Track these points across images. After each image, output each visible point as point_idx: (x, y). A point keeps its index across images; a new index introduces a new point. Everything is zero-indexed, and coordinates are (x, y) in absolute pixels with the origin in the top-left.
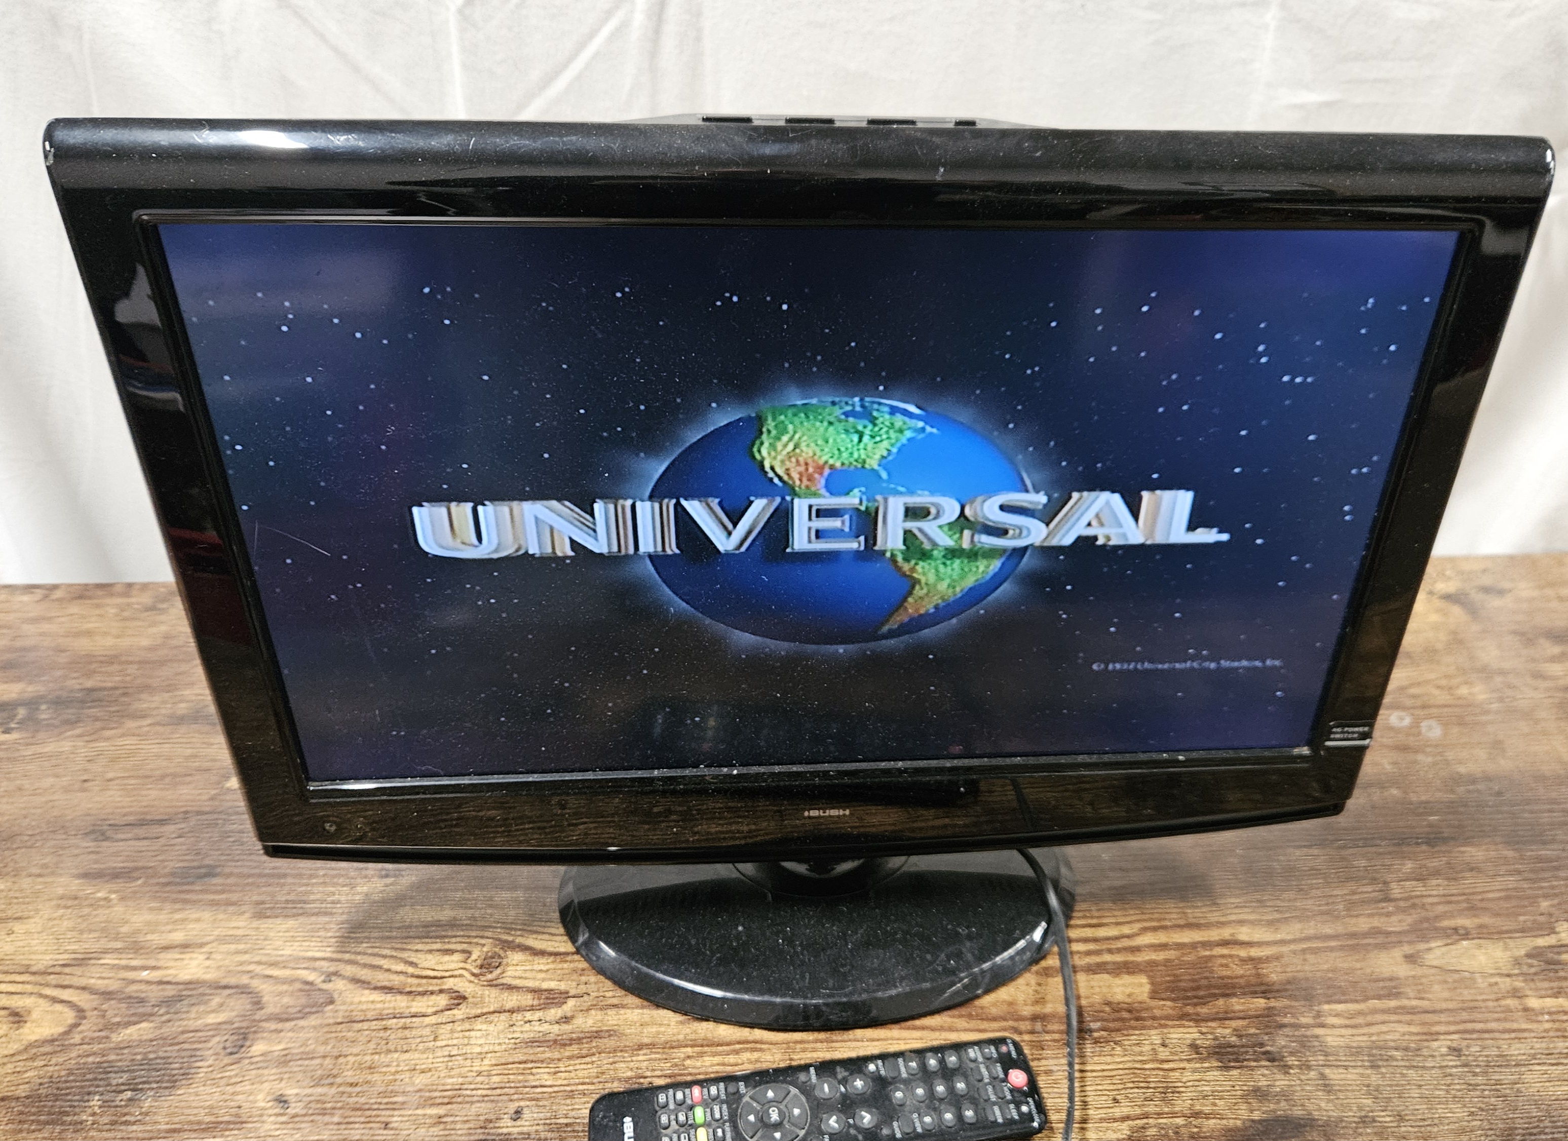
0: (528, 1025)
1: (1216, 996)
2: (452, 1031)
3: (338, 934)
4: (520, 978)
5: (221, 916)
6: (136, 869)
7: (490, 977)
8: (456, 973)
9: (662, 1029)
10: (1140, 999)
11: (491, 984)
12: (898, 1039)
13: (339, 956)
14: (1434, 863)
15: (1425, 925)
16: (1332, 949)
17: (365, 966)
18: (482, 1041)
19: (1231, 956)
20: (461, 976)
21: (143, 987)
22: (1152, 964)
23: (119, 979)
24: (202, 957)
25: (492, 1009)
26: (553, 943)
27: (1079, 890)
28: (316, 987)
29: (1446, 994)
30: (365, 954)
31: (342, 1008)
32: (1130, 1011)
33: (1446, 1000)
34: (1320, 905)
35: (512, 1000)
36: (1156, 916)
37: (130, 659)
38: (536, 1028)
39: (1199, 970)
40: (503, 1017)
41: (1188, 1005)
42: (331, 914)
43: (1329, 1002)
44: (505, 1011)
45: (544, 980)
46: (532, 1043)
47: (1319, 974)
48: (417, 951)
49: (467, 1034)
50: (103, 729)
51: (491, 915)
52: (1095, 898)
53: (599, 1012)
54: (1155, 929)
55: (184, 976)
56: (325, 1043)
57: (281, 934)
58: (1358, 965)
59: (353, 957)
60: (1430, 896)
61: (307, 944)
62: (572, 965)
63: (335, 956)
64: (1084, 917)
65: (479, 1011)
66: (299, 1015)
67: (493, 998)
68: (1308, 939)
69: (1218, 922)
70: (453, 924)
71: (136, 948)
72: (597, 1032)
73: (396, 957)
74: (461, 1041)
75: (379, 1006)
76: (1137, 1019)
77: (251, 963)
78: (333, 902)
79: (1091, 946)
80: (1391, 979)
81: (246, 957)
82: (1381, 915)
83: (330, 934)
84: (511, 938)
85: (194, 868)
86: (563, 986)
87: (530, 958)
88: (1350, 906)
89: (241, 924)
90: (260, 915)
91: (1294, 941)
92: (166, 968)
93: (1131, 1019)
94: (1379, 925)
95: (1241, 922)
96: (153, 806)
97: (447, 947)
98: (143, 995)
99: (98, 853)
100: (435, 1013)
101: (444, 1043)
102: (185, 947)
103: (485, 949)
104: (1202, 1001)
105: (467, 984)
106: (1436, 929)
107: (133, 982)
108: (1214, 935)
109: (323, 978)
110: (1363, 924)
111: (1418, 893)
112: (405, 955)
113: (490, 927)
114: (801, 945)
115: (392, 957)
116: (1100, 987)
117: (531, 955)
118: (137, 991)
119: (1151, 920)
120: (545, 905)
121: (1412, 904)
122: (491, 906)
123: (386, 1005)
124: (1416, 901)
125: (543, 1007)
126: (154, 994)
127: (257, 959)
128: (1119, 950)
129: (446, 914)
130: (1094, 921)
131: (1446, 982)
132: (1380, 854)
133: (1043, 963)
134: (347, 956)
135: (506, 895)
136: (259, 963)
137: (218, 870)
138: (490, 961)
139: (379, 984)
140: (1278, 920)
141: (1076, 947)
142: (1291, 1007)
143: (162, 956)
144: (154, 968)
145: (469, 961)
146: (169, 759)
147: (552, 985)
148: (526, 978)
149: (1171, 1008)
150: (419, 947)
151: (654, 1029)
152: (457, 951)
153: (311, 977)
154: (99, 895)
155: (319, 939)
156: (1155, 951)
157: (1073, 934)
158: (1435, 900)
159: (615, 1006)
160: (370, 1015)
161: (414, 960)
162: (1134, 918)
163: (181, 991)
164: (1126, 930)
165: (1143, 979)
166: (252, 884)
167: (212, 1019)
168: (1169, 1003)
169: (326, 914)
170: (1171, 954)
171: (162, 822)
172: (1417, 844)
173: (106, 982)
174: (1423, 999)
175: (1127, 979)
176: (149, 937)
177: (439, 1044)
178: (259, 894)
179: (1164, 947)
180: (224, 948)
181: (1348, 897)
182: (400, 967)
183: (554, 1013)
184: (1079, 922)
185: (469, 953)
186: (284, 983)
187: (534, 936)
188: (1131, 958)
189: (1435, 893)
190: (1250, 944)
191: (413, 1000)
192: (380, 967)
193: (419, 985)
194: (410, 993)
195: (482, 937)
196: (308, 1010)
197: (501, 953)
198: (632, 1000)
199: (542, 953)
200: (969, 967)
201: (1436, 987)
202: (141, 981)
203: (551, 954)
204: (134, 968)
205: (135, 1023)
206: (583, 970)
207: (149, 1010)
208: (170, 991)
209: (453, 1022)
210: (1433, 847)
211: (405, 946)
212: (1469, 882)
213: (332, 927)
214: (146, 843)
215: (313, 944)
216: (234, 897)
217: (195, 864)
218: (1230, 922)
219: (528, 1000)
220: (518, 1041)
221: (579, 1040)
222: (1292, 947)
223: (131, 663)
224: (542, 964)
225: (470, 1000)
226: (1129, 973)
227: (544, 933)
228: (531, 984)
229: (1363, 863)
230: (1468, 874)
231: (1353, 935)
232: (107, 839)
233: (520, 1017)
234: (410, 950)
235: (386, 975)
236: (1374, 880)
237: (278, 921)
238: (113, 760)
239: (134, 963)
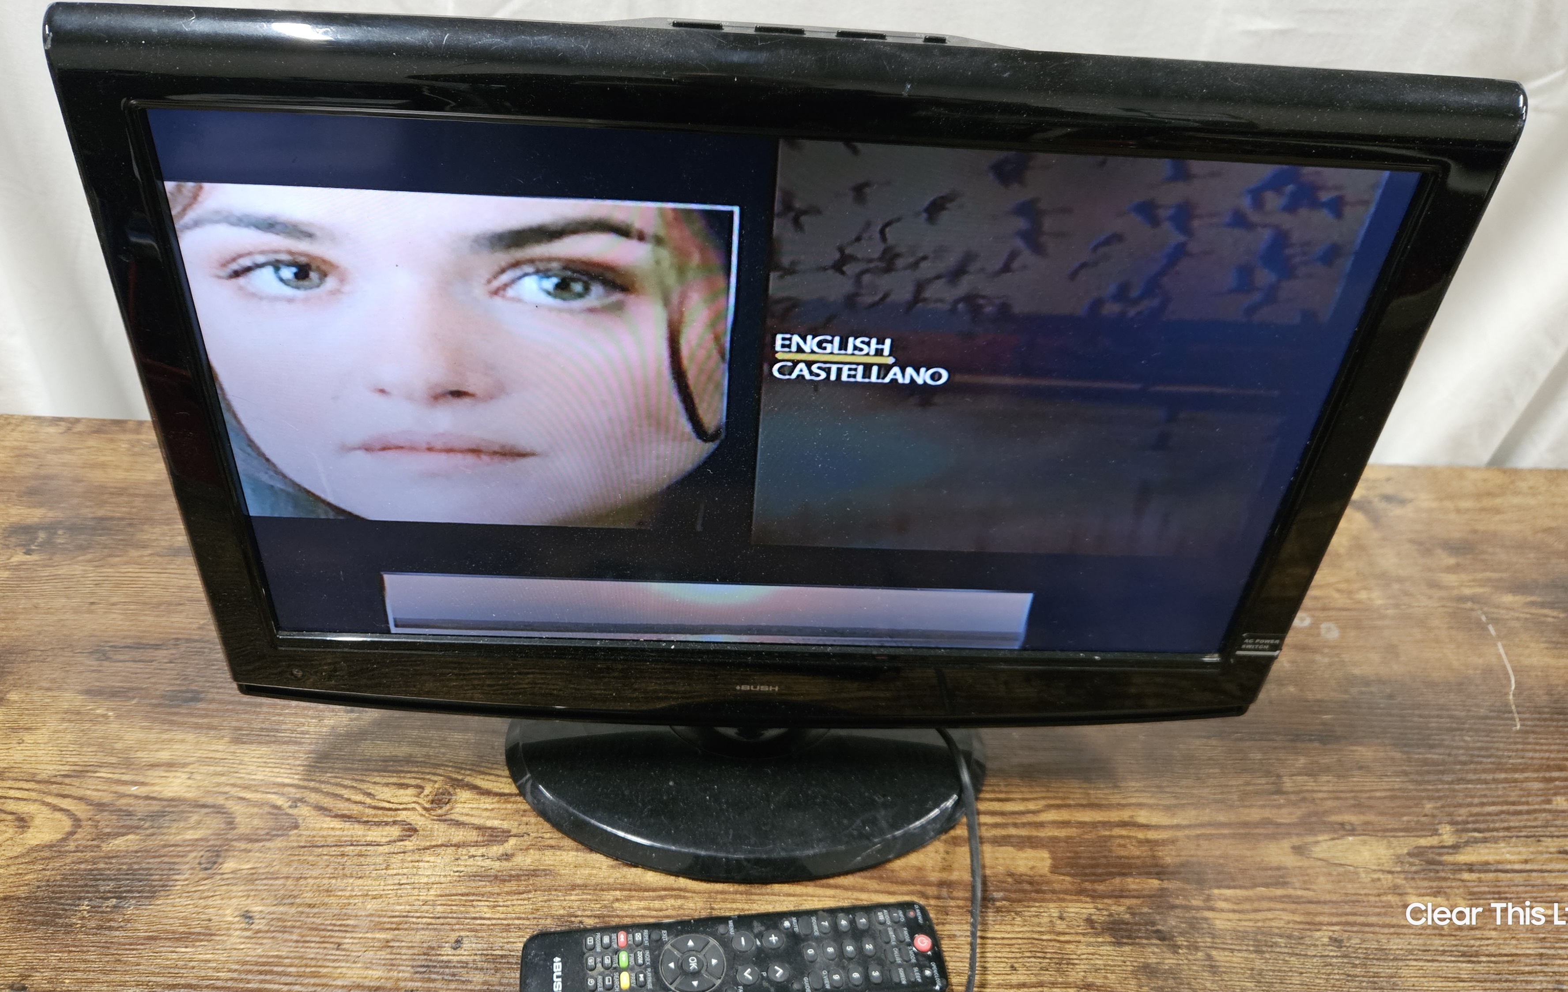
0: (472, 859)
1: (1113, 875)
2: (403, 861)
3: (305, 763)
4: (467, 815)
5: (203, 739)
6: (133, 689)
7: (439, 812)
9: (594, 872)
10: (1041, 872)
11: (441, 819)
12: (812, 896)
13: (306, 783)
14: (1325, 760)
15: (1313, 819)
16: (1224, 836)
17: (327, 794)
18: (429, 872)
19: (1129, 837)
20: (414, 809)
21: (132, 801)
22: (1054, 840)
23: (111, 792)
24: (185, 776)
25: (439, 843)
26: (499, 784)
27: (989, 765)
28: (283, 812)
29: (1329, 886)
30: (328, 783)
31: (305, 833)
32: (1031, 883)
33: (1329, 892)
34: (1215, 794)
35: (458, 835)
36: (1060, 795)
37: (137, 492)
38: (479, 863)
39: (1099, 849)
40: (450, 850)
41: (1087, 881)
42: (300, 743)
43: (1219, 887)
44: (451, 845)
45: (488, 818)
46: (475, 876)
47: (1211, 859)
48: (375, 783)
49: (417, 864)
50: (110, 556)
51: (444, 754)
52: (1004, 773)
53: (537, 852)
54: (1058, 807)
55: (168, 793)
56: (289, 864)
57: (255, 760)
58: (1248, 853)
59: (317, 785)
60: (1320, 791)
61: (278, 770)
62: (515, 806)
63: (301, 783)
64: (993, 791)
65: (428, 844)
66: (268, 837)
67: (441, 833)
68: (1202, 825)
69: (1119, 804)
70: (409, 760)
71: (128, 764)
72: (534, 870)
73: (355, 788)
74: (411, 871)
75: (338, 833)
76: (1038, 892)
77: (227, 785)
78: (302, 733)
79: (998, 820)
80: (1278, 868)
81: (223, 779)
82: (1273, 806)
83: (298, 762)
84: (460, 777)
85: (180, 691)
86: (505, 825)
87: (477, 797)
88: (1244, 796)
89: (220, 747)
90: (237, 741)
91: (1189, 826)
92: (153, 784)
93: (1032, 891)
94: (1271, 816)
95: (1141, 806)
96: (149, 632)
97: (402, 781)
98: (131, 809)
99: (100, 671)
100: (389, 843)
101: (395, 872)
102: (170, 765)
103: (437, 786)
104: (1101, 878)
105: (419, 817)
106: (1324, 823)
107: (123, 796)
108: (1114, 816)
109: (290, 803)
110: (1255, 814)
111: (1309, 788)
112: (364, 786)
113: (443, 765)
114: (727, 802)
115: (353, 787)
116: (1004, 859)
117: (477, 794)
118: (126, 805)
119: (1055, 798)
120: (493, 748)
121: (1303, 797)
122: (443, 746)
123: (345, 833)
124: (1307, 795)
125: (487, 844)
126: (141, 808)
127: (232, 781)
128: (1024, 825)
129: (403, 750)
130: (1002, 796)
131: (1330, 874)
132: (1275, 748)
133: (952, 833)
134: (312, 784)
135: (458, 736)
136: (234, 785)
137: (202, 696)
138: (440, 797)
139: (340, 813)
140: (1175, 806)
141: (984, 819)
142: (1184, 889)
143: (150, 773)
144: (143, 784)
145: (422, 795)
146: (165, 588)
147: (496, 823)
148: (472, 816)
149: (1070, 883)
150: (378, 779)
151: (587, 871)
152: (412, 786)
153: (280, 801)
154: (98, 711)
155: (288, 767)
156: (1058, 828)
157: (982, 806)
158: (1325, 795)
159: (552, 847)
160: (330, 841)
161: (373, 792)
162: (1040, 795)
163: (164, 807)
164: (1032, 806)
165: (1045, 854)
166: (232, 711)
167: (190, 835)
168: (1068, 878)
169: (296, 743)
170: (1072, 832)
171: (156, 647)
172: (1310, 740)
173: (100, 793)
174: (1308, 889)
175: (1030, 853)
176: (139, 754)
177: (390, 872)
178: (238, 721)
179: (1065, 824)
180: (205, 769)
181: (1242, 788)
182: (359, 797)
183: (496, 850)
184: (988, 796)
185: (422, 788)
186: (254, 806)
187: (482, 777)
188: (1034, 833)
189: (1324, 788)
190: (1147, 827)
191: (369, 830)
192: (341, 797)
193: (375, 816)
194: (368, 822)
195: (434, 774)
196: (274, 833)
197: (451, 790)
198: (568, 842)
199: (488, 793)
200: (882, 832)
201: (1322, 879)
202: (130, 796)
203: (496, 794)
204: (125, 783)
205: (124, 835)
206: (525, 811)
207: (135, 823)
208: (155, 807)
209: (404, 852)
210: (1325, 744)
211: (364, 778)
212: (1357, 780)
213: (300, 756)
214: (141, 665)
215: (282, 771)
216: (215, 722)
217: (184, 688)
218: (1130, 805)
219: (473, 836)
220: (462, 874)
221: (518, 877)
222: (1187, 832)
223: (137, 495)
224: (487, 803)
225: (421, 833)
226: (1032, 847)
227: (490, 774)
228: (476, 821)
229: (1259, 756)
230: (1356, 773)
231: (1246, 824)
232: (108, 659)
233: (464, 851)
234: (369, 782)
235: (346, 804)
236: (1268, 774)
237: (253, 747)
238: (118, 585)
239: (125, 778)
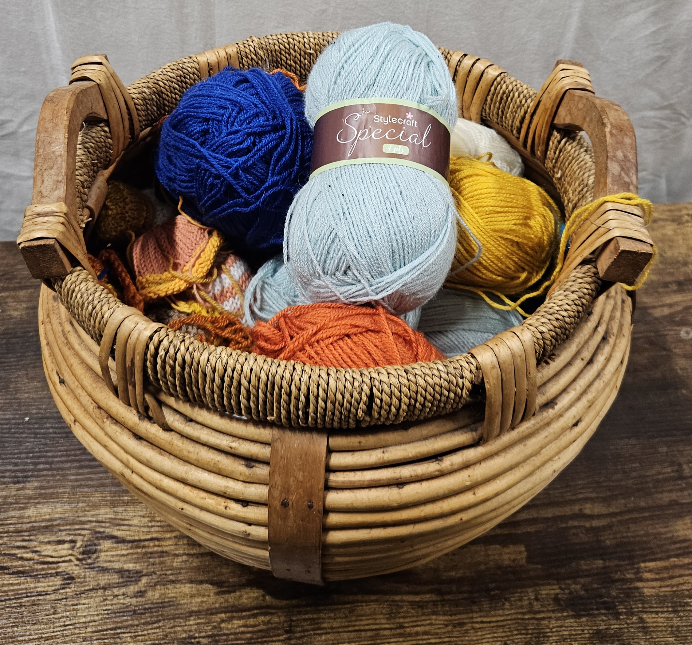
8: (67, 558)
